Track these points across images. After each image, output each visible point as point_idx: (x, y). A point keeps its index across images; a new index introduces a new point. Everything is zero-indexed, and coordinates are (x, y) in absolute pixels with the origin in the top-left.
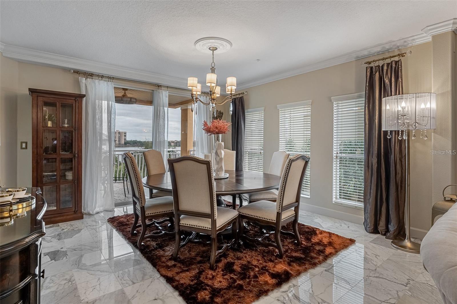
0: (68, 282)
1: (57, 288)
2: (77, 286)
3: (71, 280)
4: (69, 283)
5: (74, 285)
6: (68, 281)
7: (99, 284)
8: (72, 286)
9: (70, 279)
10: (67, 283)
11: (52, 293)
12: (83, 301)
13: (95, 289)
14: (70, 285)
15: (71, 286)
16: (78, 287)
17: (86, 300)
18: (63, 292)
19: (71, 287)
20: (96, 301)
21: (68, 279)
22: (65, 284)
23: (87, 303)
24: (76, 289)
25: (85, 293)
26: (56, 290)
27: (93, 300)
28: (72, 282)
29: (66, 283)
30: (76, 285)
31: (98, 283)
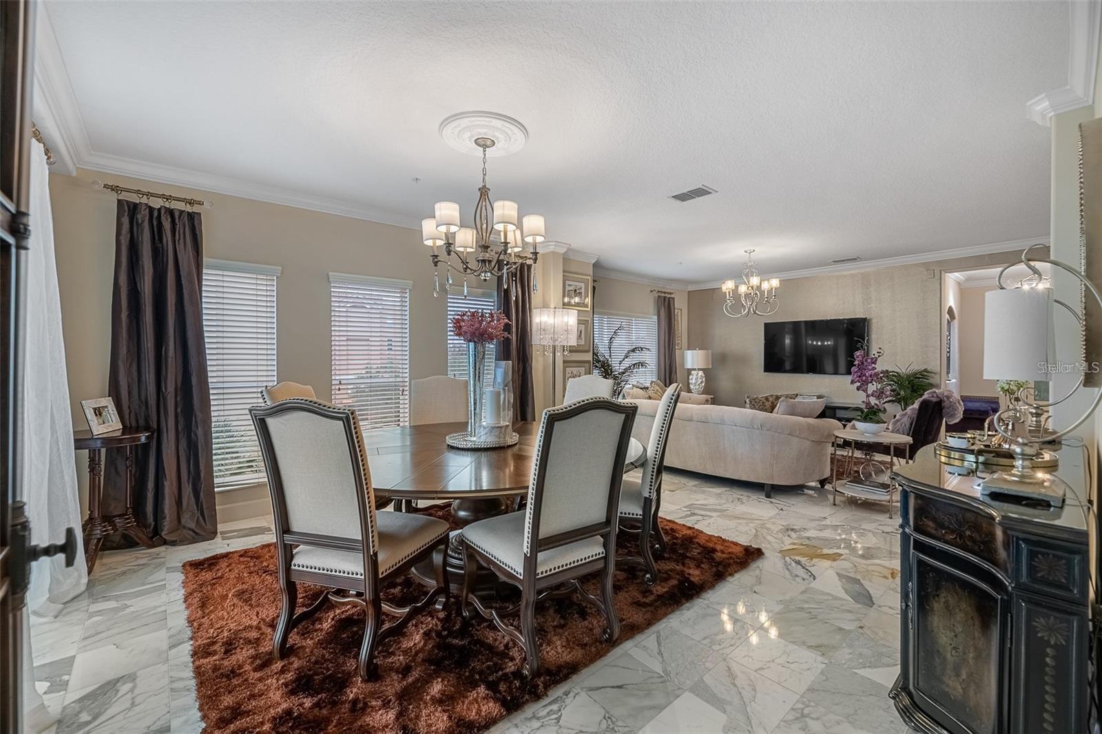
0: (806, 717)
1: (839, 724)
2: (804, 693)
3: (798, 715)
4: (807, 712)
5: (805, 700)
6: (807, 719)
7: (773, 661)
8: (810, 701)
9: (797, 719)
10: (813, 716)
11: (856, 720)
12: (826, 662)
13: (788, 662)
14: (814, 706)
15: (812, 704)
16: (804, 688)
17: (820, 659)
18: (837, 704)
19: (813, 702)
20: (811, 646)
21: (800, 725)
22: (817, 719)
23: (823, 654)
24: (811, 690)
25: (809, 669)
26: (844, 720)
27: (813, 651)
28: (803, 709)
29: (813, 719)
30: (802, 696)
31: (772, 665)
